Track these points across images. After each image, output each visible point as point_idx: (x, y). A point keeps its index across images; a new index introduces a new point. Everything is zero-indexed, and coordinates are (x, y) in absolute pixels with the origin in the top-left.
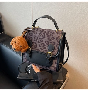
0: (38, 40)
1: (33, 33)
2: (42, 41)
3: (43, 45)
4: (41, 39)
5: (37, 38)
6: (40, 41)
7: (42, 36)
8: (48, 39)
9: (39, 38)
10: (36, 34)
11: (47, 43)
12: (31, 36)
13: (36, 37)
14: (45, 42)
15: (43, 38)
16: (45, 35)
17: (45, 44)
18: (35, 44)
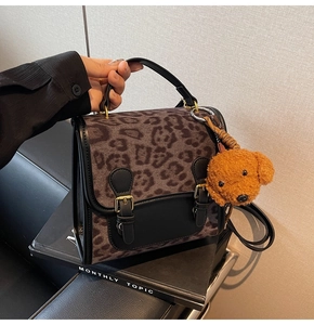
0: (152, 159)
1: (127, 138)
2: (170, 155)
3: (174, 168)
4: (163, 150)
5: (149, 150)
6: (160, 160)
7: (166, 140)
8: (188, 143)
9: (154, 148)
10: (141, 135)
11: (186, 156)
12: (119, 149)
13: (142, 147)
14: (180, 156)
15: (169, 146)
16: (174, 130)
17: (181, 162)
18: (144, 177)
